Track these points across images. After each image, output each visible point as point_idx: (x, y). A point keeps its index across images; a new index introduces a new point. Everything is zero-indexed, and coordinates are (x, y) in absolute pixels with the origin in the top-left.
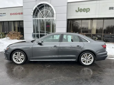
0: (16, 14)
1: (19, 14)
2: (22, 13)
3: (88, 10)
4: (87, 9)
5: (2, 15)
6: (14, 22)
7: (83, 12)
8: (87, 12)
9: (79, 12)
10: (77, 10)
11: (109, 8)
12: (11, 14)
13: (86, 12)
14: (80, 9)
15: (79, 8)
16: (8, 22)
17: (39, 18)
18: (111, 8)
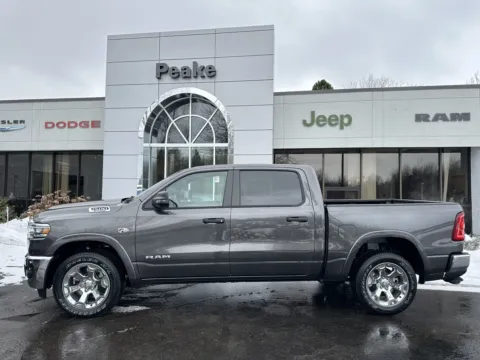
0: (71, 125)
1: (85, 125)
2: (96, 124)
3: (346, 121)
4: (342, 117)
5: (6, 126)
6: (55, 154)
7: (327, 127)
8: (342, 128)
9: (315, 126)
10: (309, 122)
11: (414, 118)
12: (49, 125)
13: (338, 127)
14: (316, 116)
15: (313, 113)
16: (31, 153)
17: (166, 145)
18: (421, 118)
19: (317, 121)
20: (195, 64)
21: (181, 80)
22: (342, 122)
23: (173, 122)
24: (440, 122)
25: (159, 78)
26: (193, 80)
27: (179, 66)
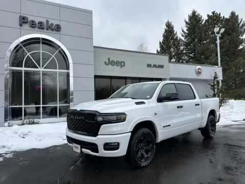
3: (123, 64)
4: (121, 62)
7: (115, 66)
8: (121, 67)
9: (110, 65)
10: (107, 63)
13: (120, 66)
14: (111, 60)
15: (109, 59)
17: (23, 69)
18: (149, 66)
19: (111, 63)
20: (47, 21)
21: (37, 29)
22: (121, 64)
23: (28, 54)
24: (155, 68)
25: (21, 25)
26: (45, 30)
27: (37, 20)
